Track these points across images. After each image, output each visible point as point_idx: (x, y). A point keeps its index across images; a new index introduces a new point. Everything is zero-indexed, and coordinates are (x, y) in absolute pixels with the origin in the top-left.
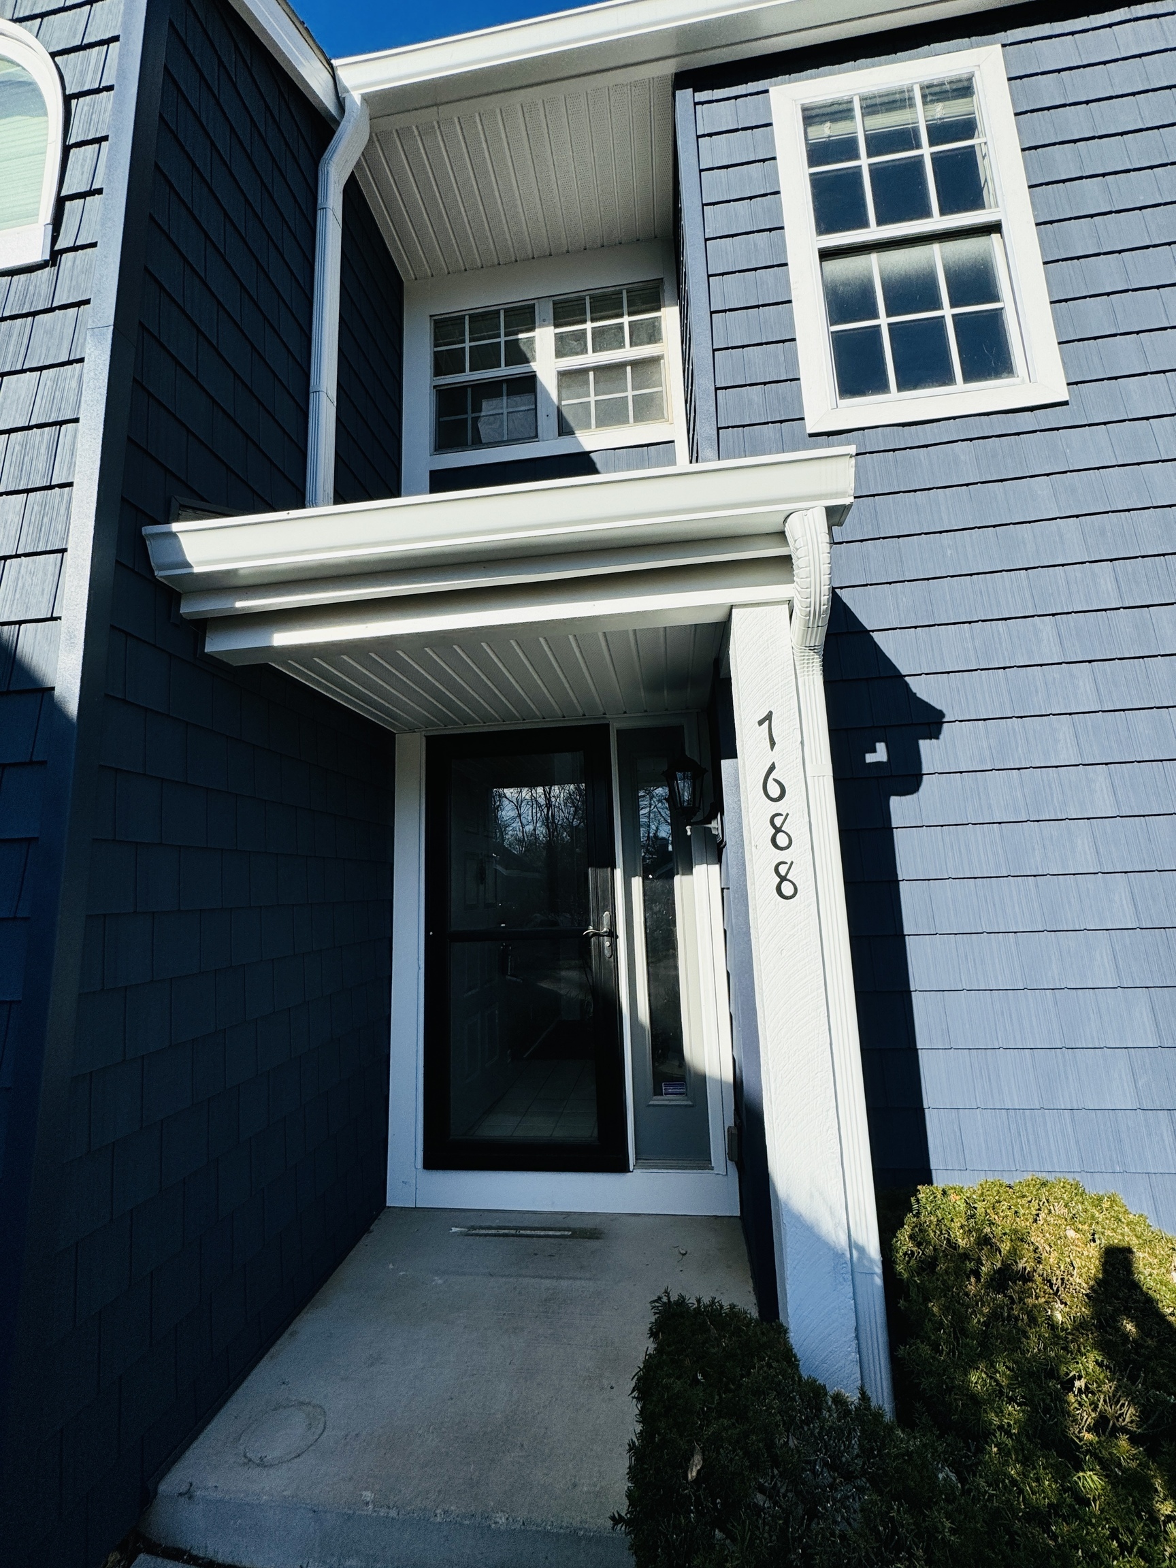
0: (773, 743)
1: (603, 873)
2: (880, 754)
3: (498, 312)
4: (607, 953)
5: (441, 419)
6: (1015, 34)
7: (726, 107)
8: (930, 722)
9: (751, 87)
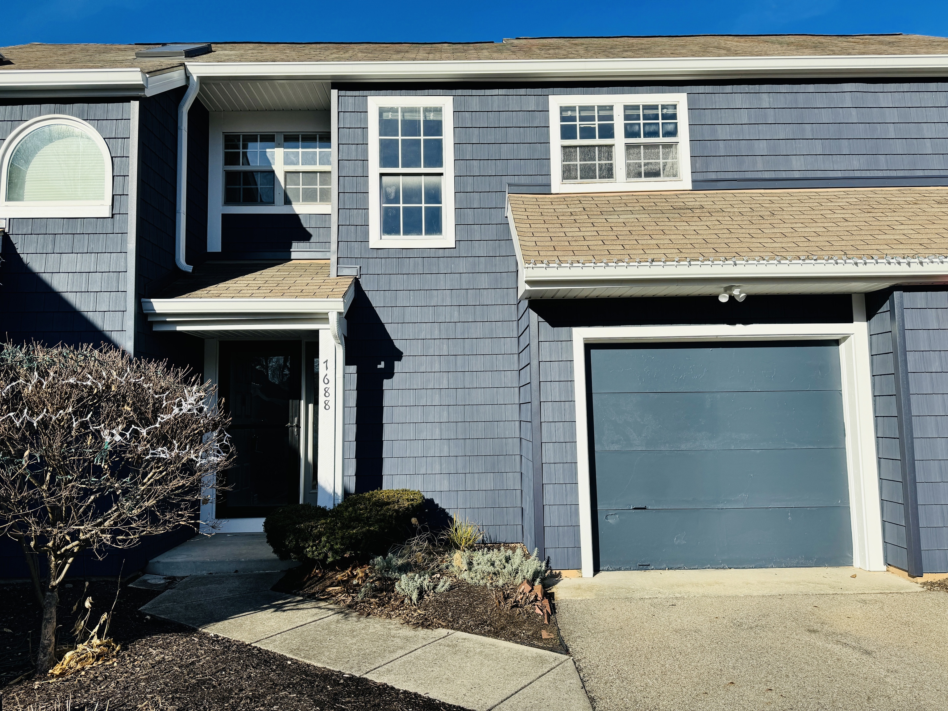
0: (327, 368)
1: (296, 402)
2: (382, 365)
3: (257, 135)
4: (296, 434)
5: (228, 187)
6: (459, 92)
7: (351, 100)
8: (399, 355)
9: (361, 93)
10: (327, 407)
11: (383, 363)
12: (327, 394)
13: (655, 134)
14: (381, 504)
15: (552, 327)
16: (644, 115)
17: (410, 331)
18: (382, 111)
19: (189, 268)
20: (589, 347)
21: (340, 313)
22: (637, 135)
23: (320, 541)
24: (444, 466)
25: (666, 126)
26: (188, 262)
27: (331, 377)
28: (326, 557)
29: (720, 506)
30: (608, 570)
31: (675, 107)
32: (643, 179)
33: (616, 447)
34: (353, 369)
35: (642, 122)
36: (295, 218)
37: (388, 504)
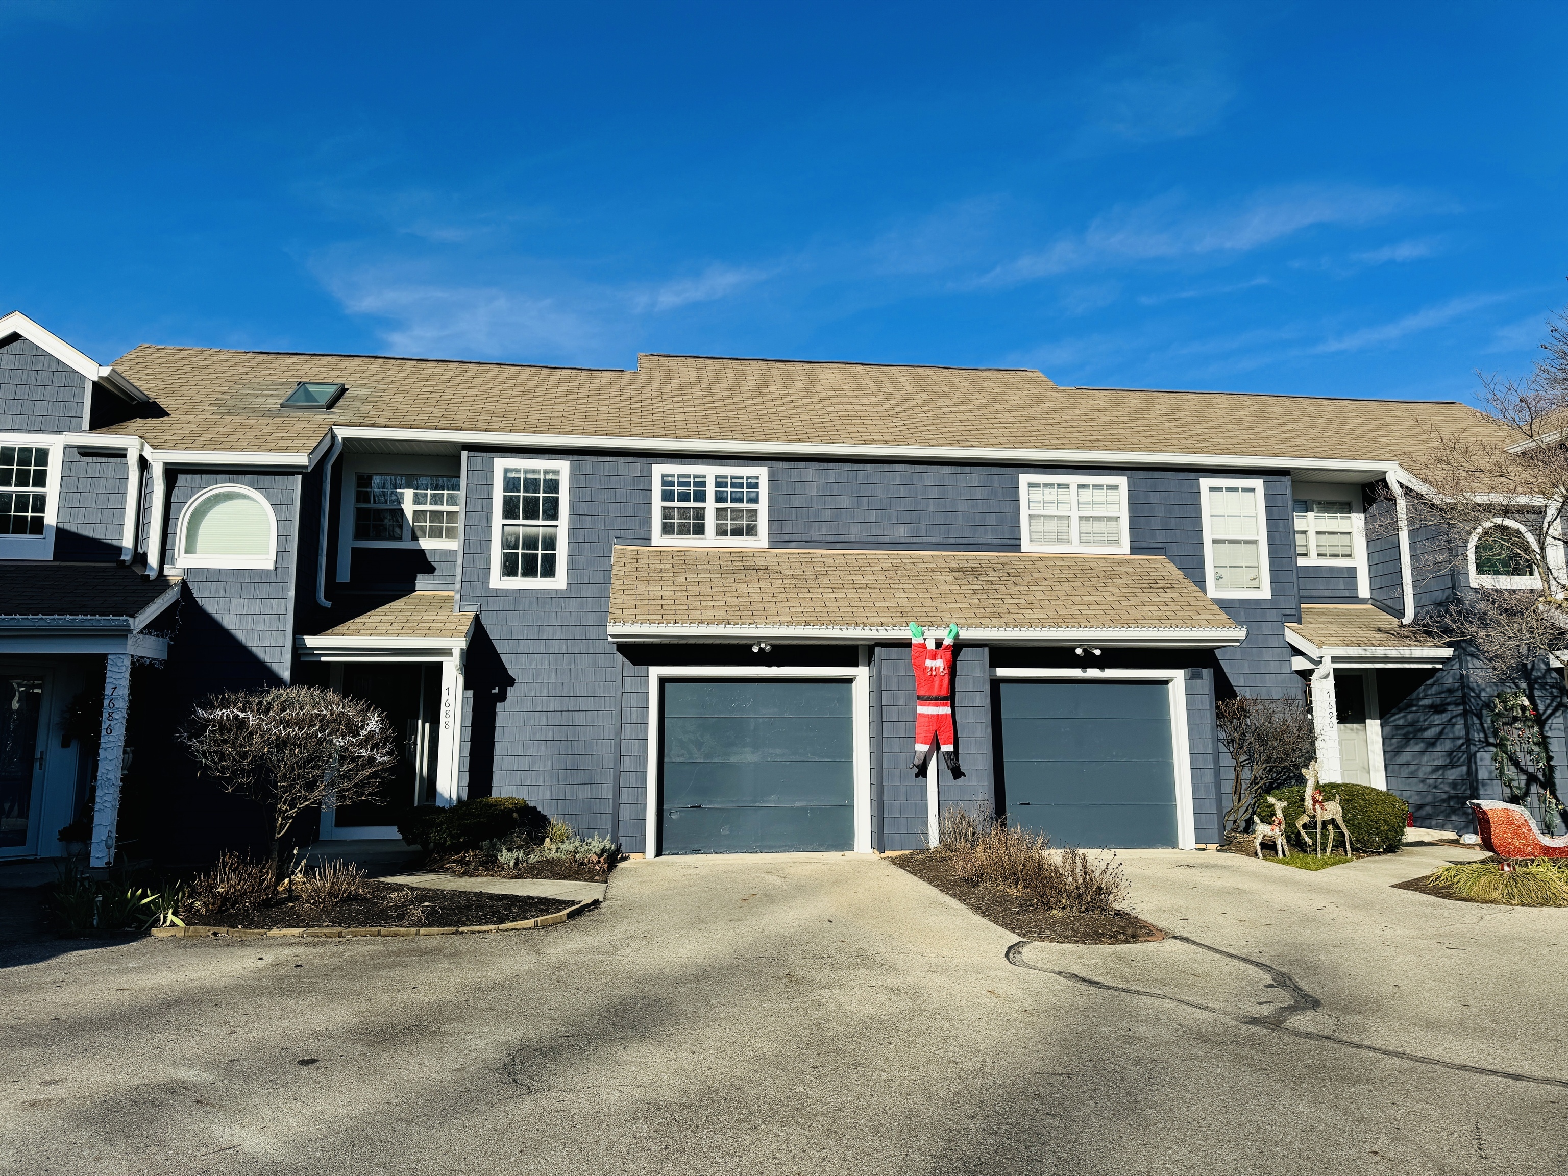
0: (448, 694)
1: (412, 721)
3: (388, 476)
4: (412, 750)
5: (358, 522)
6: (575, 457)
7: (479, 460)
8: (511, 682)
9: (488, 454)
10: (447, 727)
11: (497, 688)
12: (447, 716)
13: (740, 500)
14: (492, 806)
15: (635, 664)
16: (732, 483)
17: (523, 661)
18: (506, 471)
19: (329, 604)
20: (663, 681)
21: (462, 650)
22: (725, 500)
23: (442, 829)
24: (547, 778)
25: (749, 493)
26: (326, 598)
27: (452, 702)
28: (445, 841)
29: (757, 805)
30: (668, 855)
31: (757, 478)
32: (729, 537)
33: (681, 760)
34: (470, 693)
35: (729, 489)
36: (422, 552)
37: (496, 806)
